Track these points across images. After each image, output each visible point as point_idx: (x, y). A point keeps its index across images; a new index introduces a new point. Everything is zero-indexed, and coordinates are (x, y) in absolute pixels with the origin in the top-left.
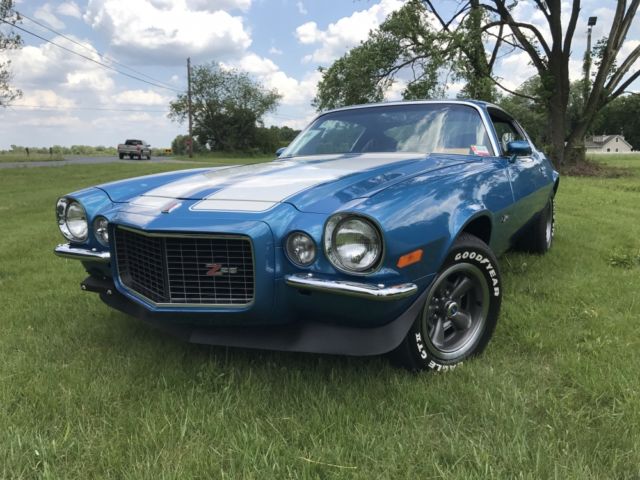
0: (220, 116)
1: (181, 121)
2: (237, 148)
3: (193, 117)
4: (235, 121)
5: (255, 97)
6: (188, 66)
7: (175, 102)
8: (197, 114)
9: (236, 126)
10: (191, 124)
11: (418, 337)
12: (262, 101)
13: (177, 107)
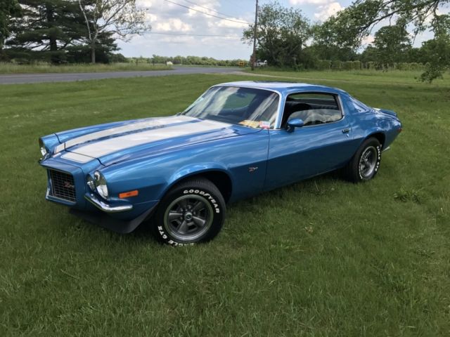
0: (277, 41)
1: (250, 44)
2: (286, 64)
3: (257, 41)
4: (287, 44)
5: (304, 27)
6: (257, 5)
7: (247, 30)
8: (260, 39)
9: (287, 48)
10: (255, 46)
11: (160, 228)
12: (308, 31)
13: (247, 34)
